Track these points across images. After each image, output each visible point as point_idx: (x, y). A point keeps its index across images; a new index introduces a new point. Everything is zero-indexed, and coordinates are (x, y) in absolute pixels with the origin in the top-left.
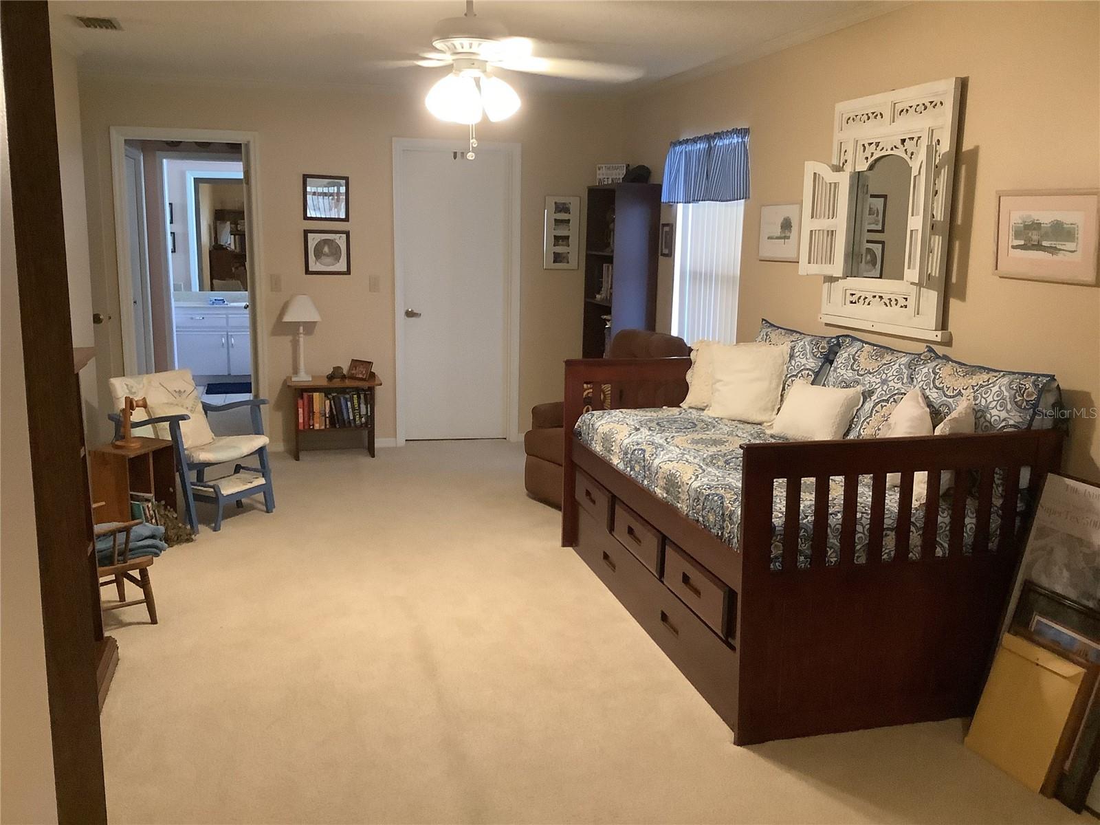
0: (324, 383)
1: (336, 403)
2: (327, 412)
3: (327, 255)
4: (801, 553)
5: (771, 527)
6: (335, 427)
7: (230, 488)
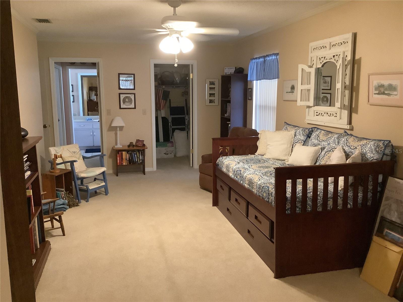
0: (127, 148)
1: (131, 155)
2: (128, 158)
3: (127, 102)
4: (298, 207)
5: (286, 198)
6: (131, 164)
7: (92, 186)
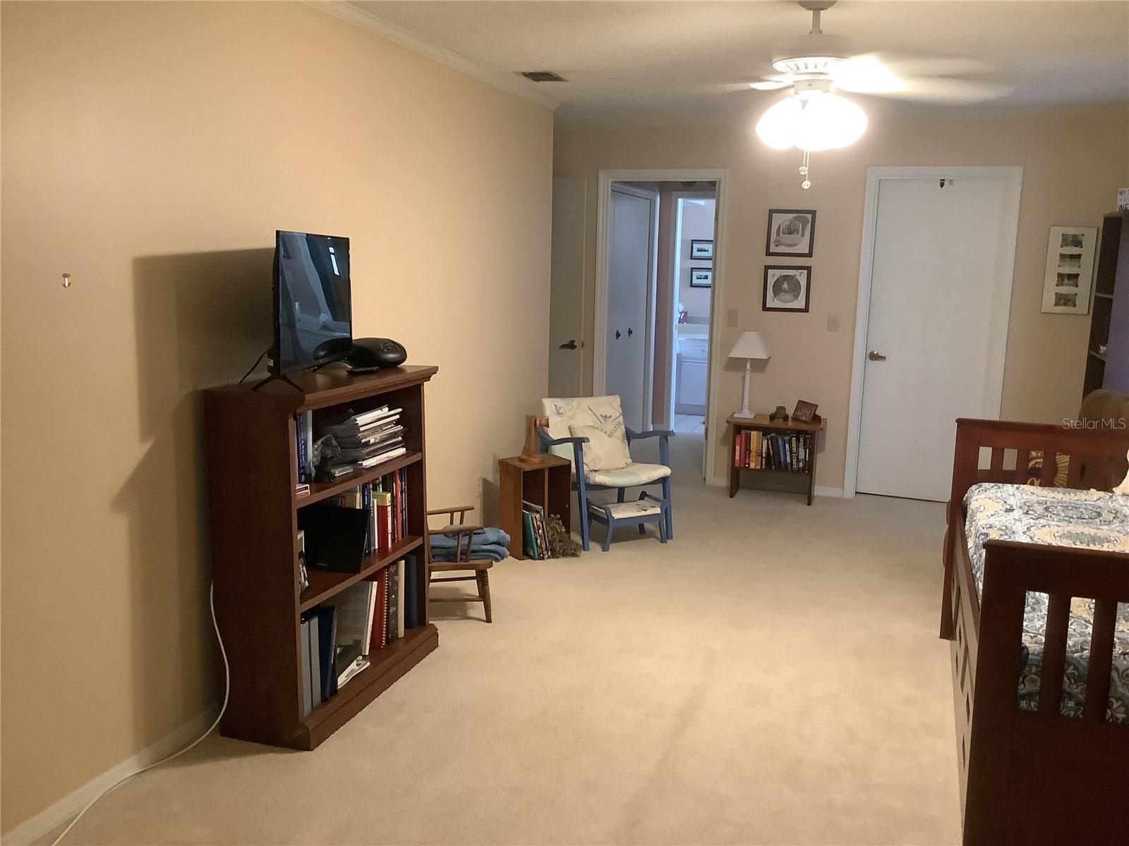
0: (766, 422)
